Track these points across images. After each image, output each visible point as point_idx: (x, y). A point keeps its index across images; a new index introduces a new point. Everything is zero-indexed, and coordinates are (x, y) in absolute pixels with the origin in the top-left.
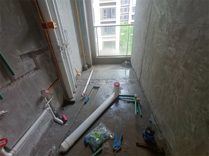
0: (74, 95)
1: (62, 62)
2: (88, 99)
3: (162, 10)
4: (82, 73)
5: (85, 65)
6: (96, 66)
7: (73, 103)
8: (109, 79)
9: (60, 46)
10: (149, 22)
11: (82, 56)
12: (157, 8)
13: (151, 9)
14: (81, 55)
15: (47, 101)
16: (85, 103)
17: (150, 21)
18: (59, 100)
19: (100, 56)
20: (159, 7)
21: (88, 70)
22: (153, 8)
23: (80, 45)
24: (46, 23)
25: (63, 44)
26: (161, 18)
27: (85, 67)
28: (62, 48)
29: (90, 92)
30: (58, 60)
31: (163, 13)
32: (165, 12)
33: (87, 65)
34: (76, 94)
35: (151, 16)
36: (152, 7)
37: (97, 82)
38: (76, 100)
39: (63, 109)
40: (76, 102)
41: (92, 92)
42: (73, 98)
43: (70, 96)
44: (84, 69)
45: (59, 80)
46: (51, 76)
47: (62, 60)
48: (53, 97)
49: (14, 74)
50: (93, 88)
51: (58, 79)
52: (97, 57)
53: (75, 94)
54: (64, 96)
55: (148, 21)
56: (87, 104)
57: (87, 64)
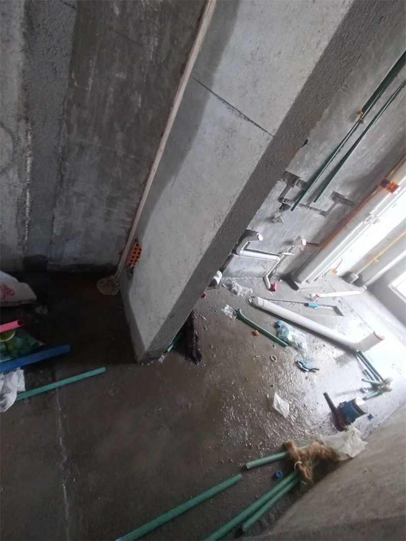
0: (304, 282)
1: (349, 232)
2: (313, 307)
4: (338, 279)
5: (356, 273)
6: (370, 295)
7: (295, 288)
8: (370, 327)
9: (371, 215)
11: (368, 257)
14: (369, 254)
15: (288, 250)
16: (307, 305)
18: (288, 267)
19: (396, 290)
21: (351, 285)
23: (388, 239)
24: (390, 182)
25: (375, 216)
27: (353, 277)
28: (370, 219)
29: (325, 304)
30: (348, 226)
33: (358, 277)
34: (307, 285)
37: (346, 308)
38: (301, 289)
39: (279, 280)
40: (298, 291)
41: (326, 307)
42: (300, 282)
43: (300, 277)
44: (346, 277)
45: (316, 248)
46: (319, 234)
47: (352, 230)
48: (294, 255)
49: (315, 202)
50: (332, 307)
51: (316, 245)
52: (389, 286)
53: (306, 283)
54: (294, 270)
56: (307, 308)
57: (360, 275)
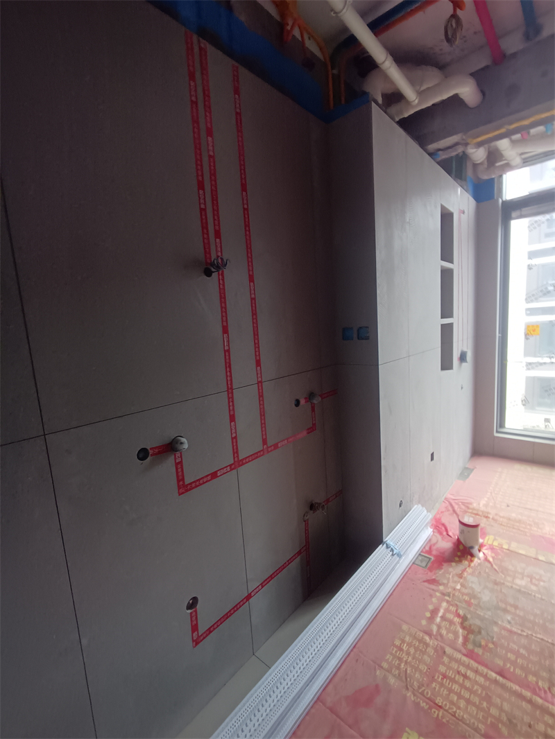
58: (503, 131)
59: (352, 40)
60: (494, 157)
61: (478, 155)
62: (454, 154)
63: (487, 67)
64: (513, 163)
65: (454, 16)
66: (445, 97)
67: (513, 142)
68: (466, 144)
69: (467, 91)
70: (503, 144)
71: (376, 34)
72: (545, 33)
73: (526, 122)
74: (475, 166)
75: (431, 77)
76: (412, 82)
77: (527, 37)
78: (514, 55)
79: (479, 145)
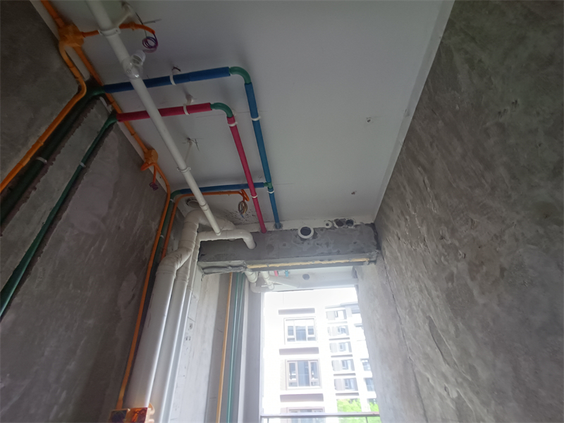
3: (447, 385)
10: (425, 415)
12: (429, 376)
13: (415, 376)
17: (425, 411)
20: (435, 375)
22: (417, 375)
26: (457, 408)
31: (454, 395)
32: (458, 392)
35: (423, 397)
36: (414, 373)
55: (422, 412)
58: (265, 266)
59: (189, 191)
60: (260, 281)
61: (252, 277)
62: (239, 271)
63: (257, 232)
64: (270, 288)
65: (243, 201)
66: (236, 238)
67: (270, 275)
68: (246, 268)
69: (248, 240)
70: (265, 274)
71: (203, 194)
72: (284, 228)
73: (278, 265)
74: (250, 283)
75: (230, 226)
76: (219, 225)
77: (276, 227)
78: (271, 232)
79: (253, 270)
